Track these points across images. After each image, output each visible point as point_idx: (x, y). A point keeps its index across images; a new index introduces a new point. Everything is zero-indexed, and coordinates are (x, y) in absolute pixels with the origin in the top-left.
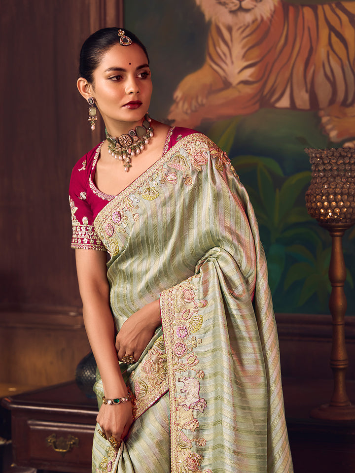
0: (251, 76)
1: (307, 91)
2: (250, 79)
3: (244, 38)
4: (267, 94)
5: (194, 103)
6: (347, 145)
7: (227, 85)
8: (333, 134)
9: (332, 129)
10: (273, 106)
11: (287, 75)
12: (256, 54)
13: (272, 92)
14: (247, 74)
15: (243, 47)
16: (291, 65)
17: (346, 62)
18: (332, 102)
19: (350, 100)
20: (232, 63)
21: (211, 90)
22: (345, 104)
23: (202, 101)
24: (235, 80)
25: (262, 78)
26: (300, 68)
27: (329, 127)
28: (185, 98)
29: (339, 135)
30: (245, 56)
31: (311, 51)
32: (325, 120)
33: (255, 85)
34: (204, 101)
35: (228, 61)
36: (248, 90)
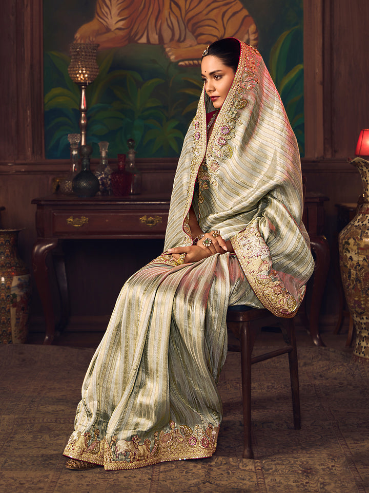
0: (123, 25)
1: (157, 34)
2: (123, 27)
3: (118, 4)
4: (133, 35)
5: (87, 40)
6: (180, 63)
7: (108, 30)
8: (172, 57)
9: (172, 55)
10: (136, 42)
11: (145, 24)
12: (126, 12)
13: (136, 34)
14: (120, 24)
15: (118, 9)
16: (148, 19)
17: (180, 18)
18: (172, 39)
19: (182, 39)
20: (111, 18)
21: (98, 33)
22: (179, 41)
23: (92, 39)
24: (113, 28)
25: (130, 27)
26: (153, 21)
27: (170, 54)
28: (81, 38)
29: (175, 58)
30: (119, 14)
31: (159, 12)
32: (167, 50)
33: (126, 30)
34: (94, 39)
35: (109, 17)
36: (121, 33)
